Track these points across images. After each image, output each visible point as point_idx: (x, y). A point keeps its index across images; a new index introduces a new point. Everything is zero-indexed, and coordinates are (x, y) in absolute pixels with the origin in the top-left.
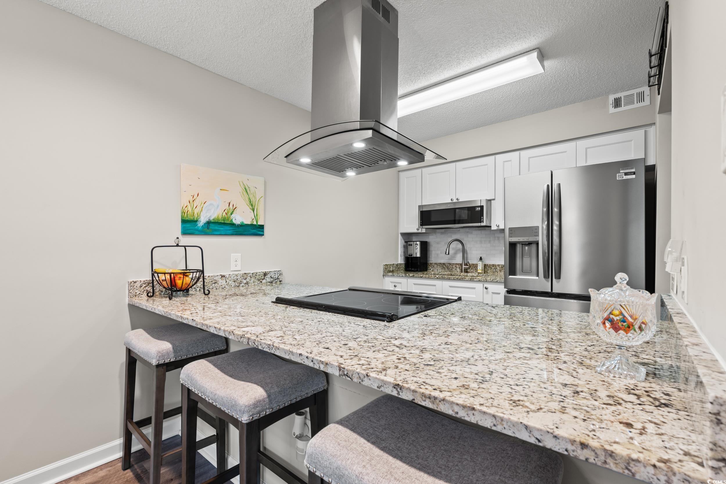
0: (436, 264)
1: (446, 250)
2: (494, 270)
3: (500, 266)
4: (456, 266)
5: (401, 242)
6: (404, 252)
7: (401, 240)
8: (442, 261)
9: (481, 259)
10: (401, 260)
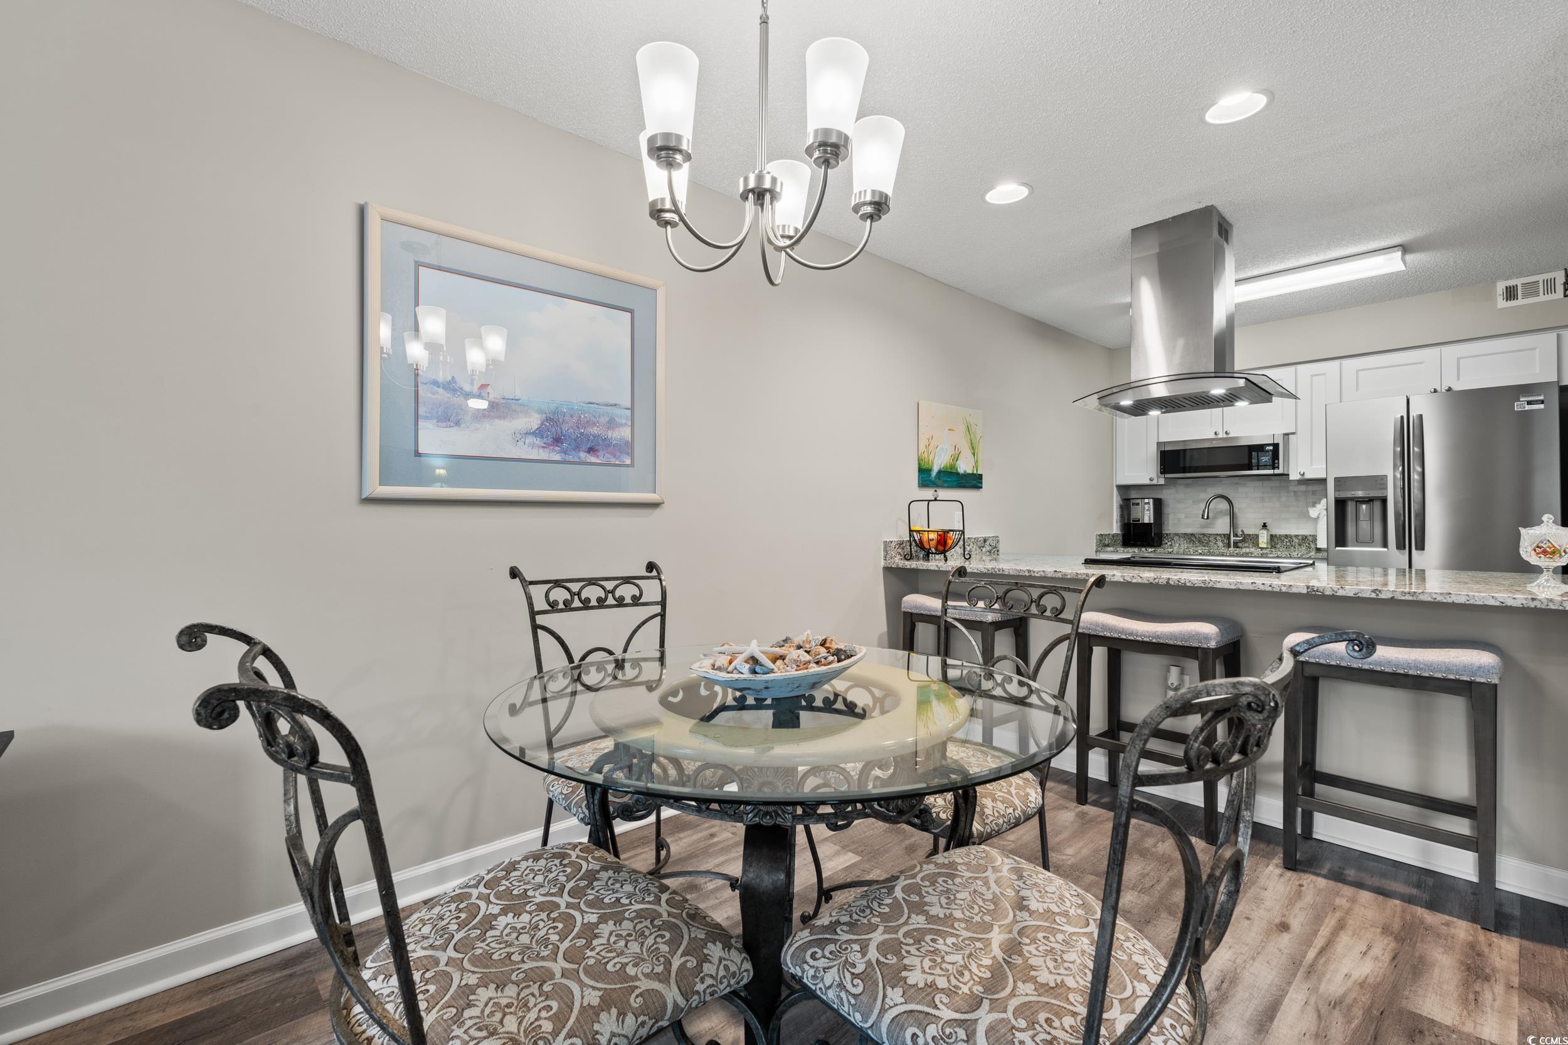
0: (1176, 534)
1: (1204, 512)
2: (1288, 544)
3: (1300, 537)
4: (1215, 538)
5: (1116, 500)
6: (1122, 516)
7: (1117, 496)
8: (1189, 531)
9: (1265, 526)
10: (1116, 529)
